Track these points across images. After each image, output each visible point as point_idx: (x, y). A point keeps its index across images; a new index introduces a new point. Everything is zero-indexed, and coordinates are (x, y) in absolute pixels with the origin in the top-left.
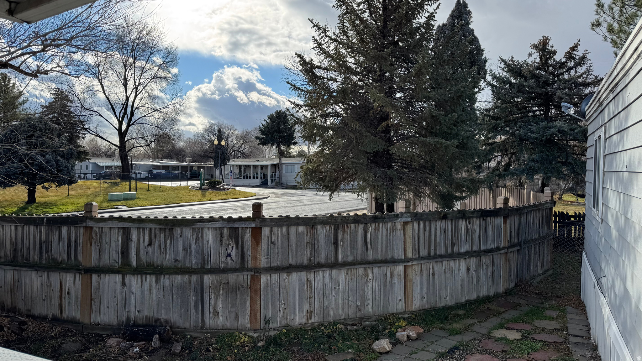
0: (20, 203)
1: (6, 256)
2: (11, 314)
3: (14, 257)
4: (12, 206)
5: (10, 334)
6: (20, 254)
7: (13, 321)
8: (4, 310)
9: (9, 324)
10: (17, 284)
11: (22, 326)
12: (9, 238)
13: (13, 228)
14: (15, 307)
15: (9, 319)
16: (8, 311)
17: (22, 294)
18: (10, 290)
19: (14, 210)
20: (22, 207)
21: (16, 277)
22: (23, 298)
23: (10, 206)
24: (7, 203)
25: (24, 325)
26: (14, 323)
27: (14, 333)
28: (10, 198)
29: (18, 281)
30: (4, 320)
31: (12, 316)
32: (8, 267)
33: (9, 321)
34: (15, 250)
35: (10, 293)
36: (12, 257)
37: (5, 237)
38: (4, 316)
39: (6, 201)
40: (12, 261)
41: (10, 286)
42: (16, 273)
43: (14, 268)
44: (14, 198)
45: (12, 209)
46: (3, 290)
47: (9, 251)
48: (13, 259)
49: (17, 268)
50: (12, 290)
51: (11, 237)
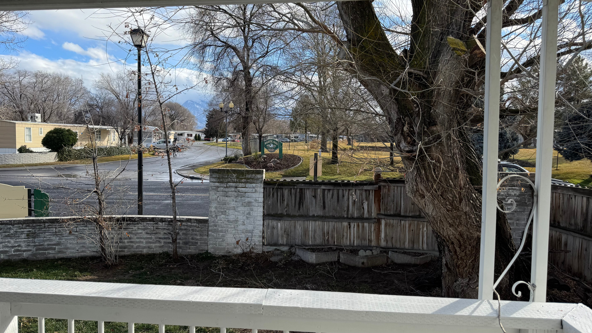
0: (585, 176)
1: (576, 224)
2: (577, 279)
3: (583, 227)
4: (577, 178)
5: (576, 296)
6: (589, 225)
7: (579, 285)
8: (571, 273)
9: (575, 288)
10: (584, 252)
11: (587, 293)
12: (580, 208)
13: (585, 199)
14: (581, 274)
15: (575, 282)
16: (575, 275)
17: (589, 263)
18: (577, 256)
19: (579, 182)
20: (587, 180)
21: (584, 246)
22: (590, 267)
23: (576, 178)
24: (572, 175)
25: (589, 293)
26: (579, 287)
27: (580, 297)
28: (575, 170)
29: (586, 250)
30: (571, 282)
31: (579, 281)
32: (577, 235)
33: (575, 284)
34: (585, 220)
35: (577, 259)
36: (582, 226)
37: (576, 207)
38: (571, 279)
39: (572, 173)
40: (581, 230)
41: (578, 252)
42: (585, 242)
43: (583, 237)
44: (579, 170)
45: (577, 181)
46: (571, 254)
47: (579, 220)
48: (582, 228)
49: (586, 238)
50: (579, 257)
51: (582, 207)
